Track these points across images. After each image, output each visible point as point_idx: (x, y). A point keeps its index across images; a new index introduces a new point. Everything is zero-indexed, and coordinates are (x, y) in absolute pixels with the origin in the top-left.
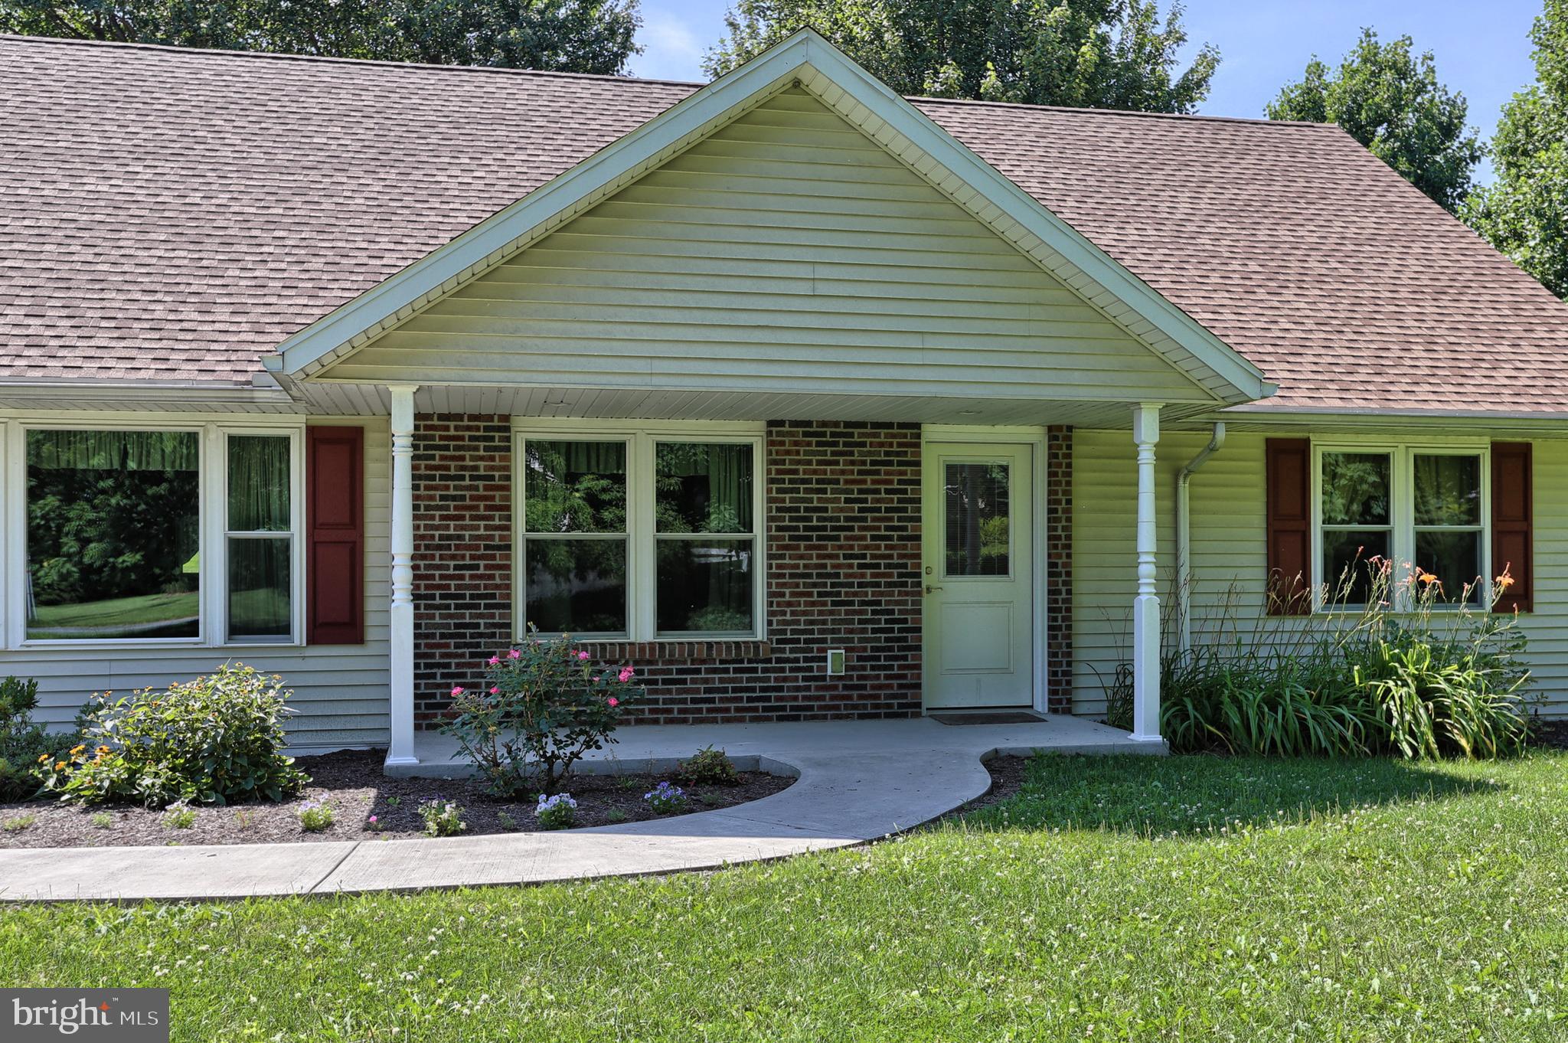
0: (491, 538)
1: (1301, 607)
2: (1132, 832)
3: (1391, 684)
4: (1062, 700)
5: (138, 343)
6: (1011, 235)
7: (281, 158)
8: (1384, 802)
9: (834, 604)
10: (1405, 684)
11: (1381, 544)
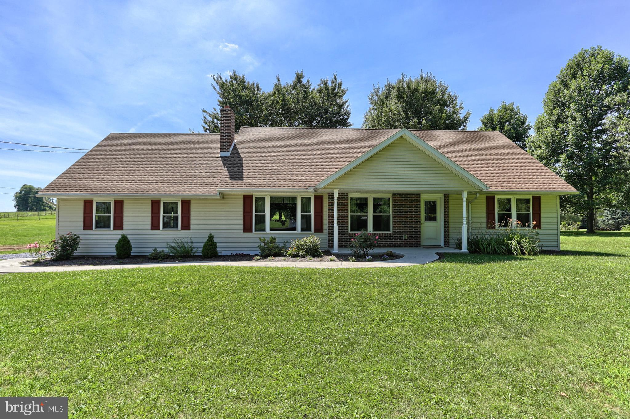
0: (345, 214)
1: (494, 228)
2: (468, 263)
3: (512, 242)
4: (447, 244)
5: (288, 182)
6: (440, 161)
7: (302, 148)
8: (511, 261)
9: (405, 226)
10: (515, 242)
11: (510, 216)
